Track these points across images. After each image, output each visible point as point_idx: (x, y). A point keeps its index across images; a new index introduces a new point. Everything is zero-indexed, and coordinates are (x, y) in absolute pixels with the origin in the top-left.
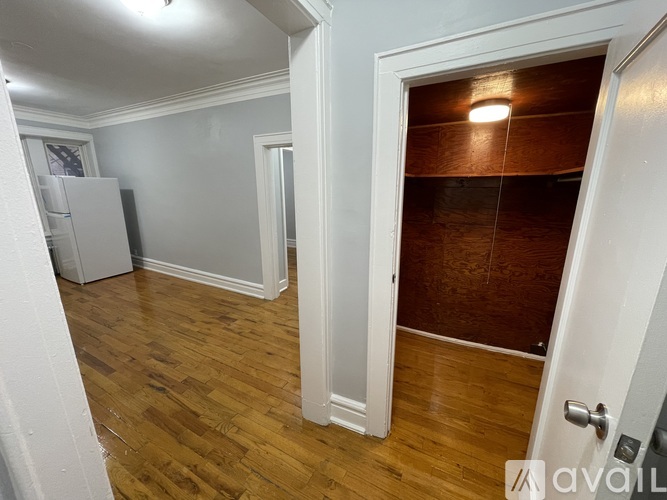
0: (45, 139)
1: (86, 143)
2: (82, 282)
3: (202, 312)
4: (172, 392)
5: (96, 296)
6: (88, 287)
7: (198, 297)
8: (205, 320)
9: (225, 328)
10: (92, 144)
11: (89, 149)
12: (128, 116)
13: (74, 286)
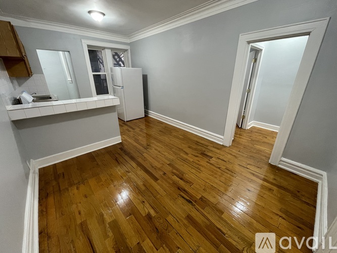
0: (112, 49)
1: (126, 50)
2: (126, 120)
3: (189, 147)
4: (197, 206)
5: (133, 129)
6: (128, 123)
7: (182, 137)
8: (194, 154)
9: (207, 162)
10: (129, 50)
11: (128, 53)
12: (149, 33)
13: (123, 122)
